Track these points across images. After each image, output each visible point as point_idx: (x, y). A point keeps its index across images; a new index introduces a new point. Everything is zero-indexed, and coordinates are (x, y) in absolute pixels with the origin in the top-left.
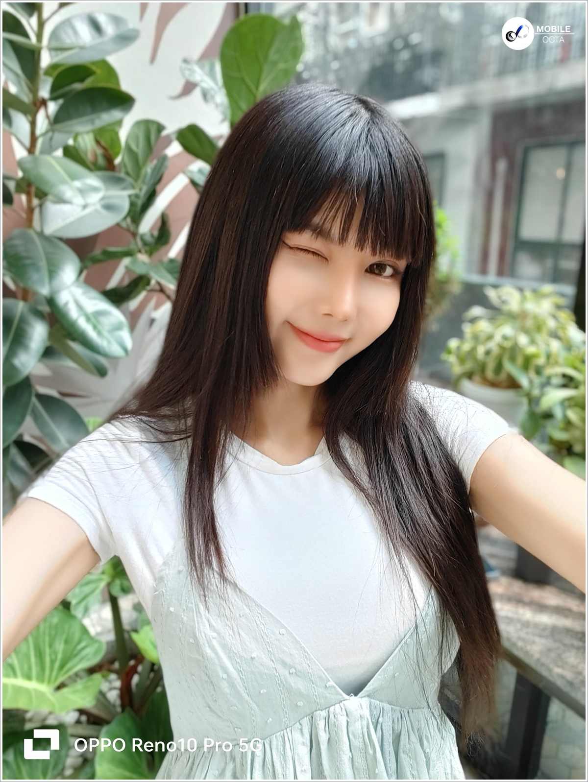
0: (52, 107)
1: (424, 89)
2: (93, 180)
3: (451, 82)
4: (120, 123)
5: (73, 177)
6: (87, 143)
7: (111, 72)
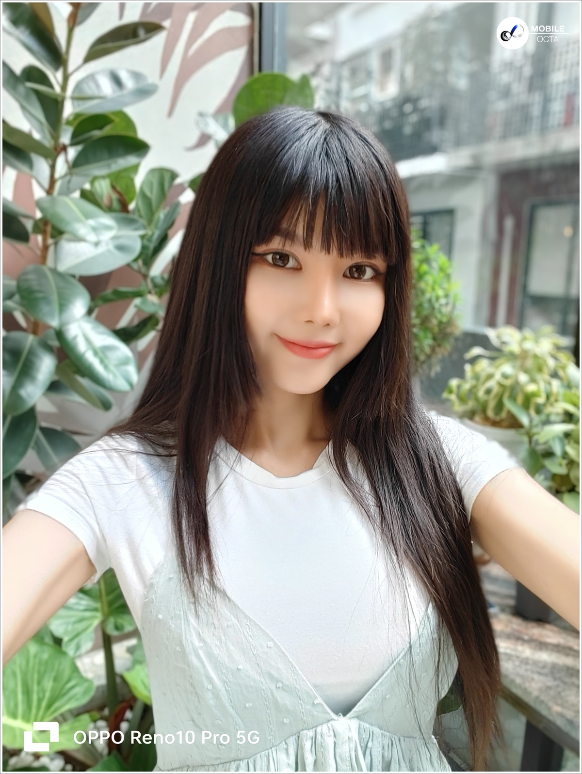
0: (72, 153)
1: (431, 150)
2: (107, 220)
3: (458, 143)
4: (135, 168)
5: (88, 216)
6: (103, 188)
7: (129, 123)
